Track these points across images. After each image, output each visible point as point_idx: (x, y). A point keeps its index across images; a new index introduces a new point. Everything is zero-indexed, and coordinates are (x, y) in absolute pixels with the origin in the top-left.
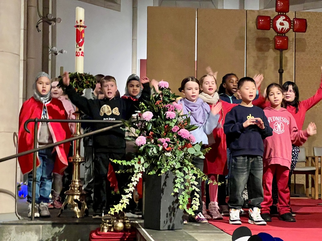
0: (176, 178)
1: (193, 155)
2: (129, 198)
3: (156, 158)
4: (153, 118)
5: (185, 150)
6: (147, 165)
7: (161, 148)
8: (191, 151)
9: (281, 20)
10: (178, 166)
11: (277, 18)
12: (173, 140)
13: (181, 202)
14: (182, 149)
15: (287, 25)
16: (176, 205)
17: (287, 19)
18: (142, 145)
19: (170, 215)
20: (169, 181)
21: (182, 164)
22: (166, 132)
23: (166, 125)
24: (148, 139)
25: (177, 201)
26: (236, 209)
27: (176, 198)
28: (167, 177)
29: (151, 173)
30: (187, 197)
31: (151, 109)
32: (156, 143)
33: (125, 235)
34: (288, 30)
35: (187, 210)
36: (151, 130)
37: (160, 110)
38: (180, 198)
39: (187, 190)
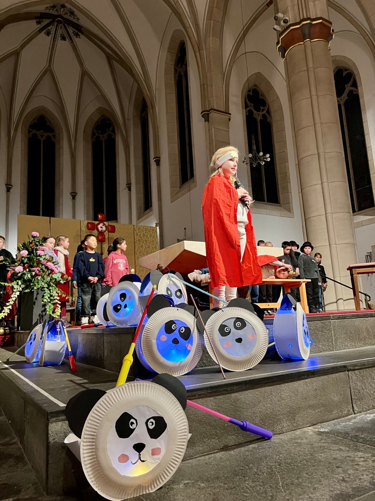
0: (45, 293)
1: (56, 279)
2: (9, 309)
3: (30, 281)
4: (28, 255)
5: (51, 275)
6: (23, 286)
7: (34, 273)
8: (54, 276)
9: (101, 225)
10: (46, 286)
11: (99, 224)
12: (42, 269)
13: (48, 309)
14: (49, 275)
15: (104, 228)
16: (44, 313)
17: (104, 225)
18: (20, 272)
19: (40, 319)
20: (40, 297)
21: (49, 285)
22: (38, 264)
23: (37, 259)
24: (24, 269)
25: (45, 310)
26: (85, 317)
27: (44, 308)
28: (38, 294)
29: (26, 291)
30: (52, 307)
31: (27, 250)
32: (30, 271)
33: (5, 338)
34: (105, 231)
35: (52, 315)
36: (26, 263)
37: (33, 249)
38: (47, 307)
39: (52, 302)
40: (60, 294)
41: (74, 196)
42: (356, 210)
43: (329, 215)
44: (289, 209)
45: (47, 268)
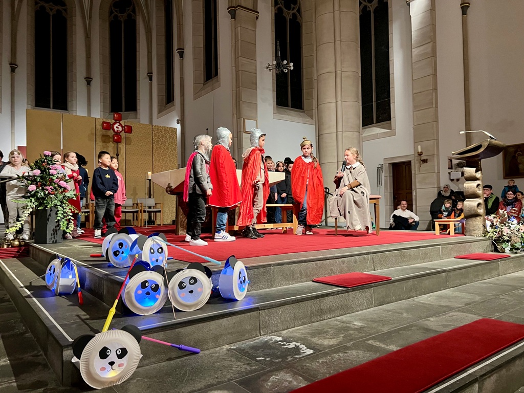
0: (58, 211)
1: (69, 197)
3: (43, 199)
4: (40, 174)
5: (64, 193)
6: (36, 203)
7: (47, 192)
8: (67, 194)
9: (117, 125)
10: (59, 203)
11: (115, 124)
12: (55, 188)
13: (62, 225)
14: (62, 193)
15: (120, 129)
16: (58, 228)
17: (120, 125)
18: (33, 191)
19: (54, 234)
20: (53, 213)
21: (62, 202)
22: (50, 183)
23: (50, 178)
24: (37, 187)
25: (59, 225)
26: (98, 229)
27: (57, 224)
28: (51, 211)
29: (40, 208)
30: (66, 222)
31: (39, 168)
32: (43, 189)
33: (20, 249)
34: (121, 131)
35: (66, 230)
36: (39, 181)
37: (45, 169)
38: (61, 223)
39: (65, 219)
40: (73, 210)
41: (89, 81)
42: (374, 122)
43: (340, 133)
44: (311, 117)
45: (60, 187)
